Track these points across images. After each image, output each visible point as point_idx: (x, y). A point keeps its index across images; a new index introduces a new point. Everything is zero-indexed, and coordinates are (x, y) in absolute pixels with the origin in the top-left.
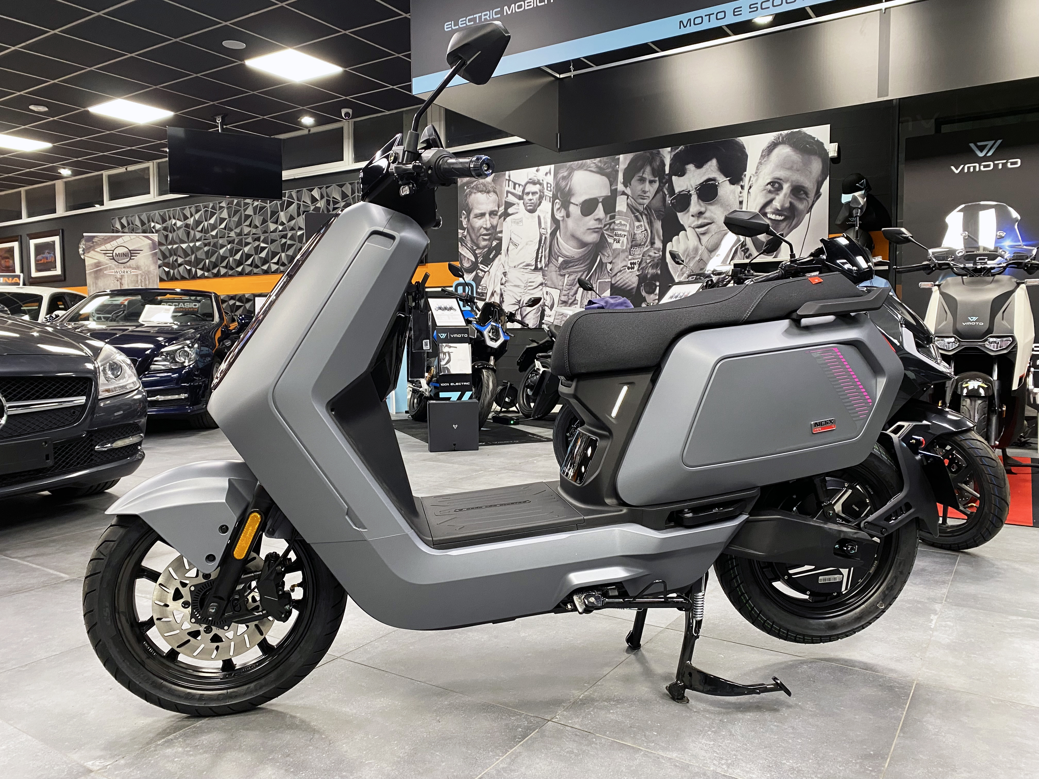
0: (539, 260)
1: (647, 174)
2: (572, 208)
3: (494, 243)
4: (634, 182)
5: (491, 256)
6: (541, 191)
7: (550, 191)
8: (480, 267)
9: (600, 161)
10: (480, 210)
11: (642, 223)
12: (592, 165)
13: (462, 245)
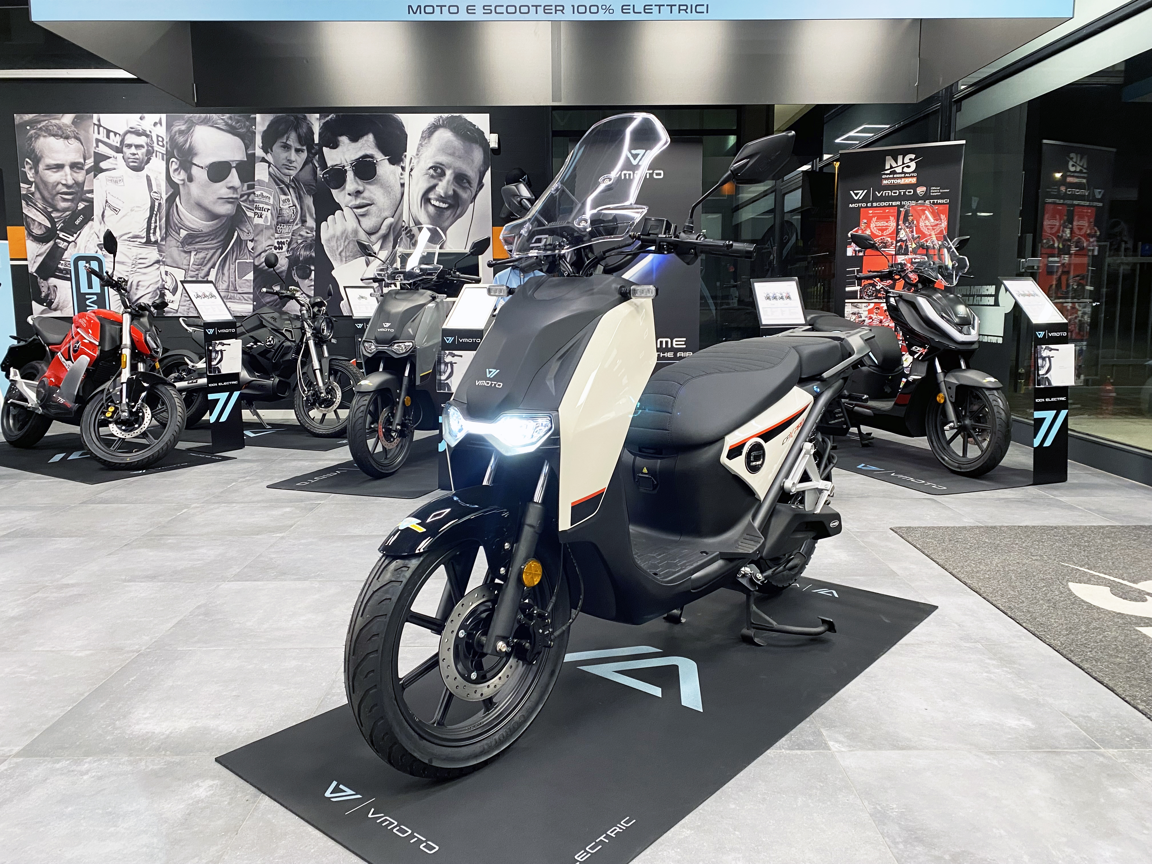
0: (152, 231)
1: (292, 140)
2: (195, 170)
3: (81, 206)
4: (276, 148)
5: (77, 222)
6: (150, 145)
7: (163, 146)
8: (61, 236)
9: (230, 118)
10: (55, 160)
11: (289, 197)
12: (219, 121)
13: (27, 204)
